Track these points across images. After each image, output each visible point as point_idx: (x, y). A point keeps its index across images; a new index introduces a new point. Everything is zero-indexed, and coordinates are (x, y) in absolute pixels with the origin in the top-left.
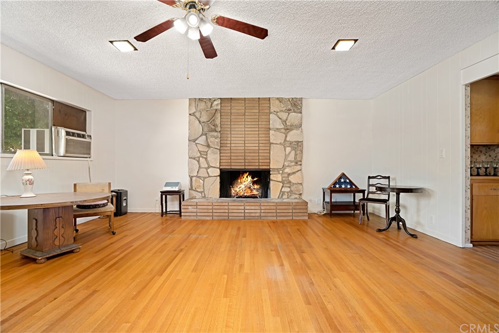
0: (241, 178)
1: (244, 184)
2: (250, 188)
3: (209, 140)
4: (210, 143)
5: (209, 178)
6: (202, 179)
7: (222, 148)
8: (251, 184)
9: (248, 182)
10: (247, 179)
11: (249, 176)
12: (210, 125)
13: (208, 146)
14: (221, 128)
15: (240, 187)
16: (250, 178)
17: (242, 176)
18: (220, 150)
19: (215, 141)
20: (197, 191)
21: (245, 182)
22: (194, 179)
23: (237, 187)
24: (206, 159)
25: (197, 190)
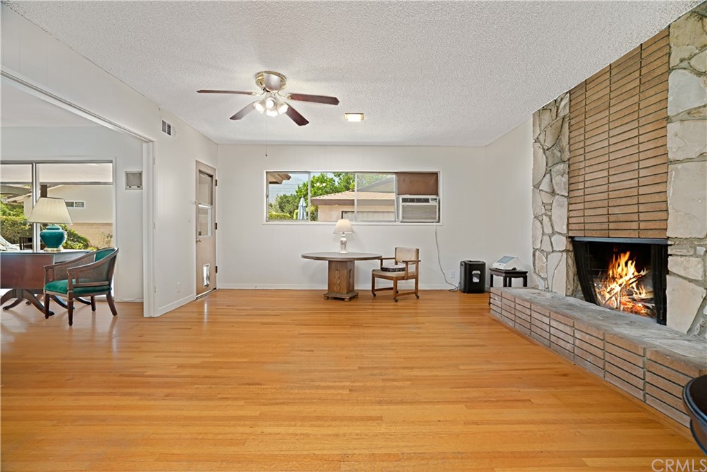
0: (614, 267)
1: (620, 282)
2: (630, 293)
3: (553, 181)
4: (555, 187)
5: (552, 254)
6: (545, 254)
7: (572, 194)
8: (634, 285)
9: (627, 278)
10: (625, 269)
11: (630, 262)
12: (555, 151)
13: (553, 193)
14: (570, 152)
15: (612, 290)
16: (631, 269)
17: (616, 259)
18: (568, 197)
19: (561, 181)
20: (540, 276)
21: (621, 277)
22: (537, 253)
23: (606, 287)
24: (550, 217)
25: (541, 274)
